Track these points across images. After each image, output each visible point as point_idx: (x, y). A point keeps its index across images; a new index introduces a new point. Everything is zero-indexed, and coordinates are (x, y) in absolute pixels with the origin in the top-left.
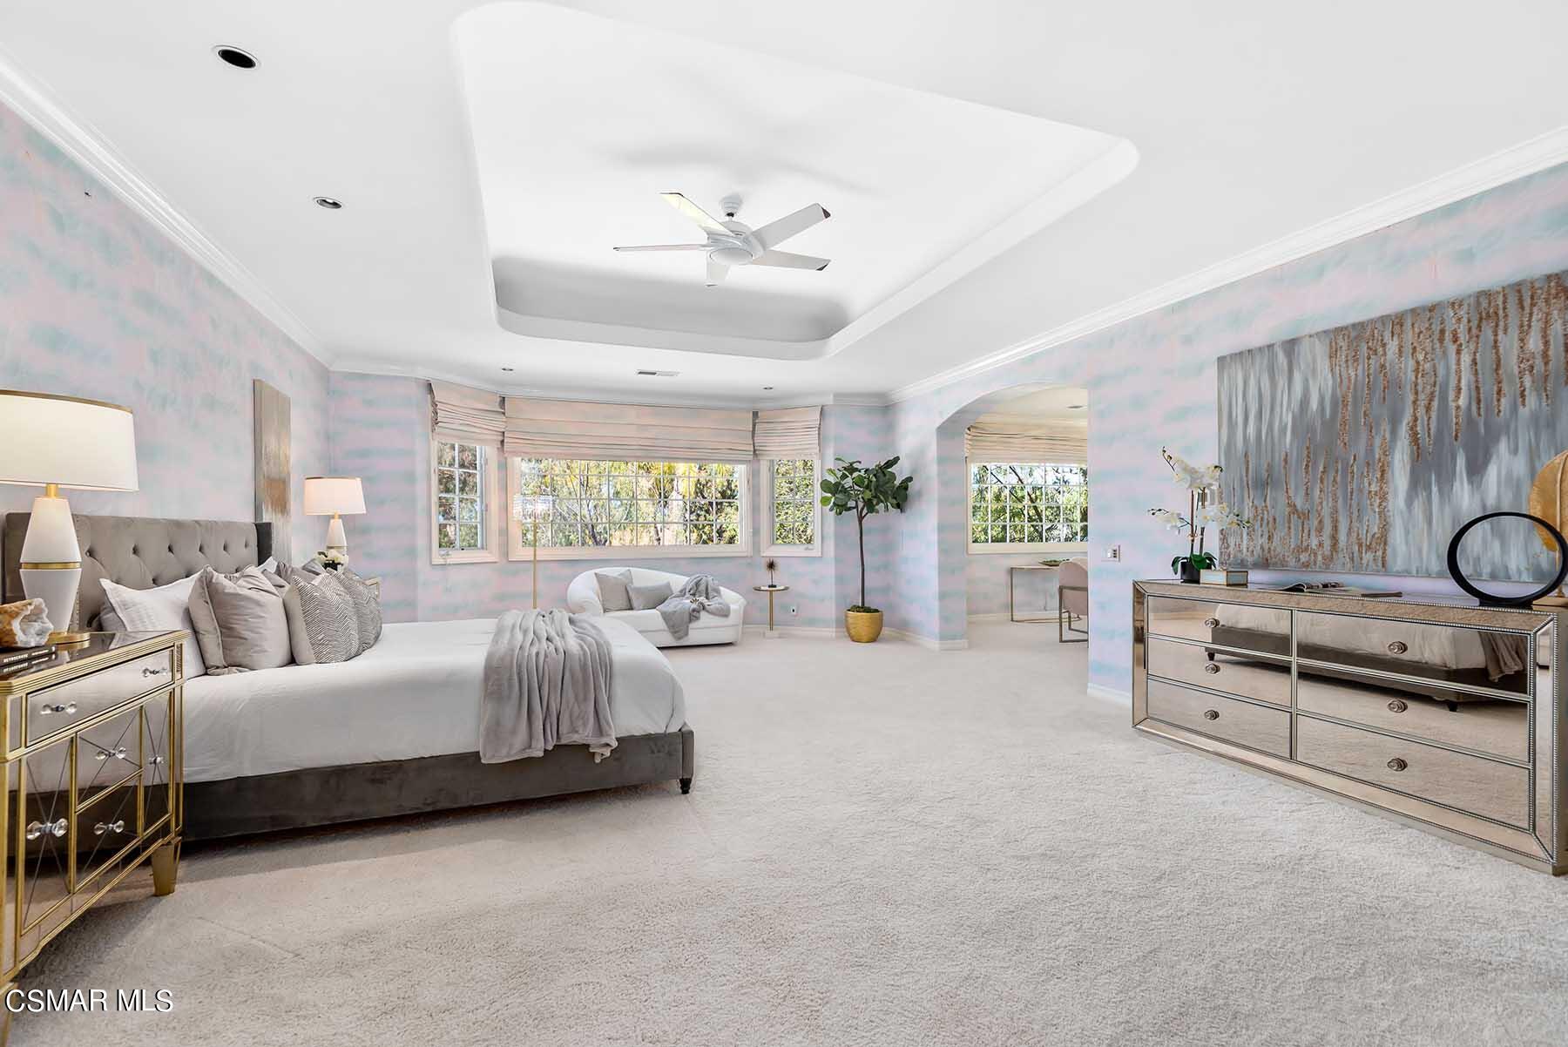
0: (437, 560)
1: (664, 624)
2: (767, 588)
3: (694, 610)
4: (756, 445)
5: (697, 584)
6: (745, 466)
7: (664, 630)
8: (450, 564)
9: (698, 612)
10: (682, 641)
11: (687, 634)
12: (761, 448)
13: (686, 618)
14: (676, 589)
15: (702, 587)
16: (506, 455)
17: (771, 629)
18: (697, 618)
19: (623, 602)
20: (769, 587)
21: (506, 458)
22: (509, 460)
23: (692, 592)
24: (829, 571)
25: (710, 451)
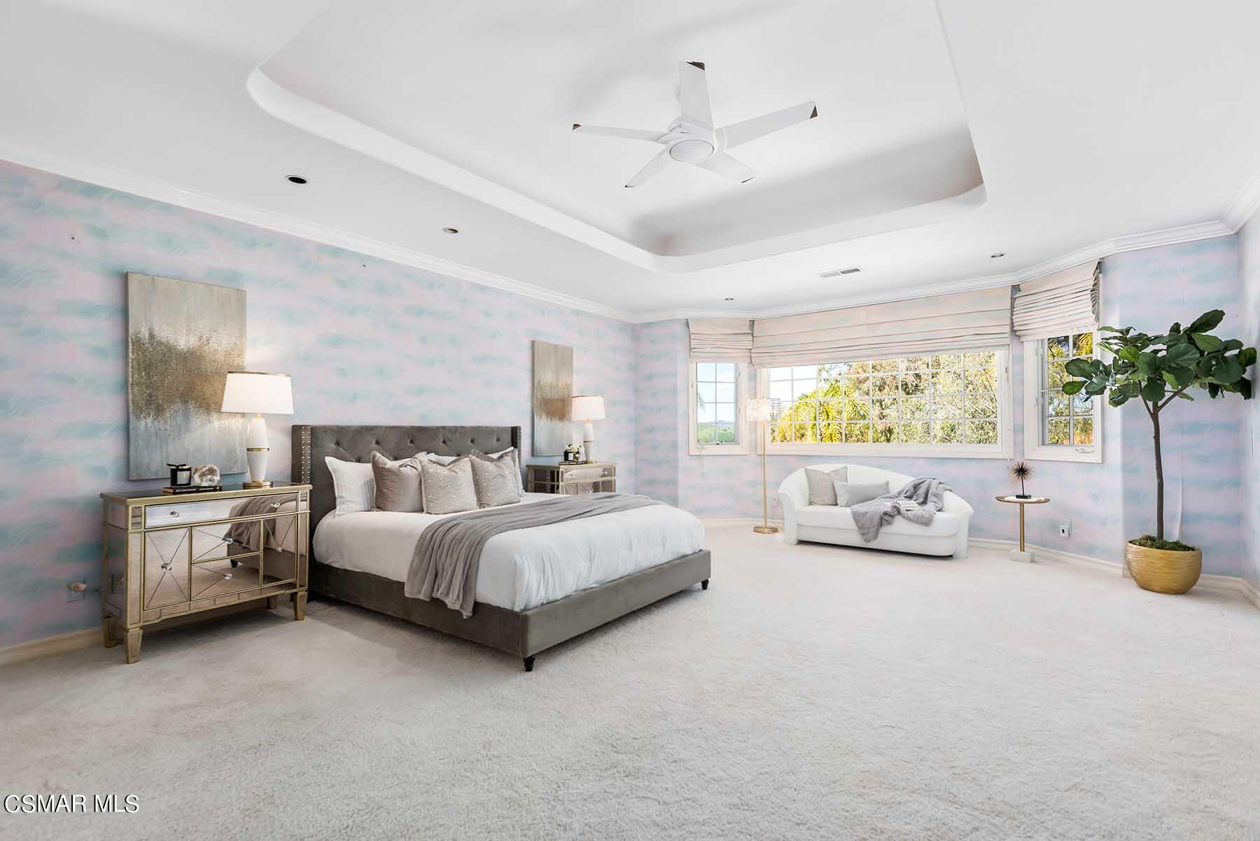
0: (694, 452)
1: (854, 524)
2: (1014, 499)
3: (885, 514)
4: (1015, 324)
5: (916, 487)
6: (1003, 351)
7: (852, 530)
8: (704, 456)
9: (892, 517)
10: (868, 544)
11: (876, 537)
12: (1022, 328)
13: (876, 520)
14: (894, 489)
15: (922, 491)
16: (755, 367)
17: (1022, 549)
18: (889, 523)
19: (828, 497)
20: (1018, 497)
21: (755, 370)
22: (758, 371)
23: (908, 494)
24: (1114, 481)
25: (951, 340)
